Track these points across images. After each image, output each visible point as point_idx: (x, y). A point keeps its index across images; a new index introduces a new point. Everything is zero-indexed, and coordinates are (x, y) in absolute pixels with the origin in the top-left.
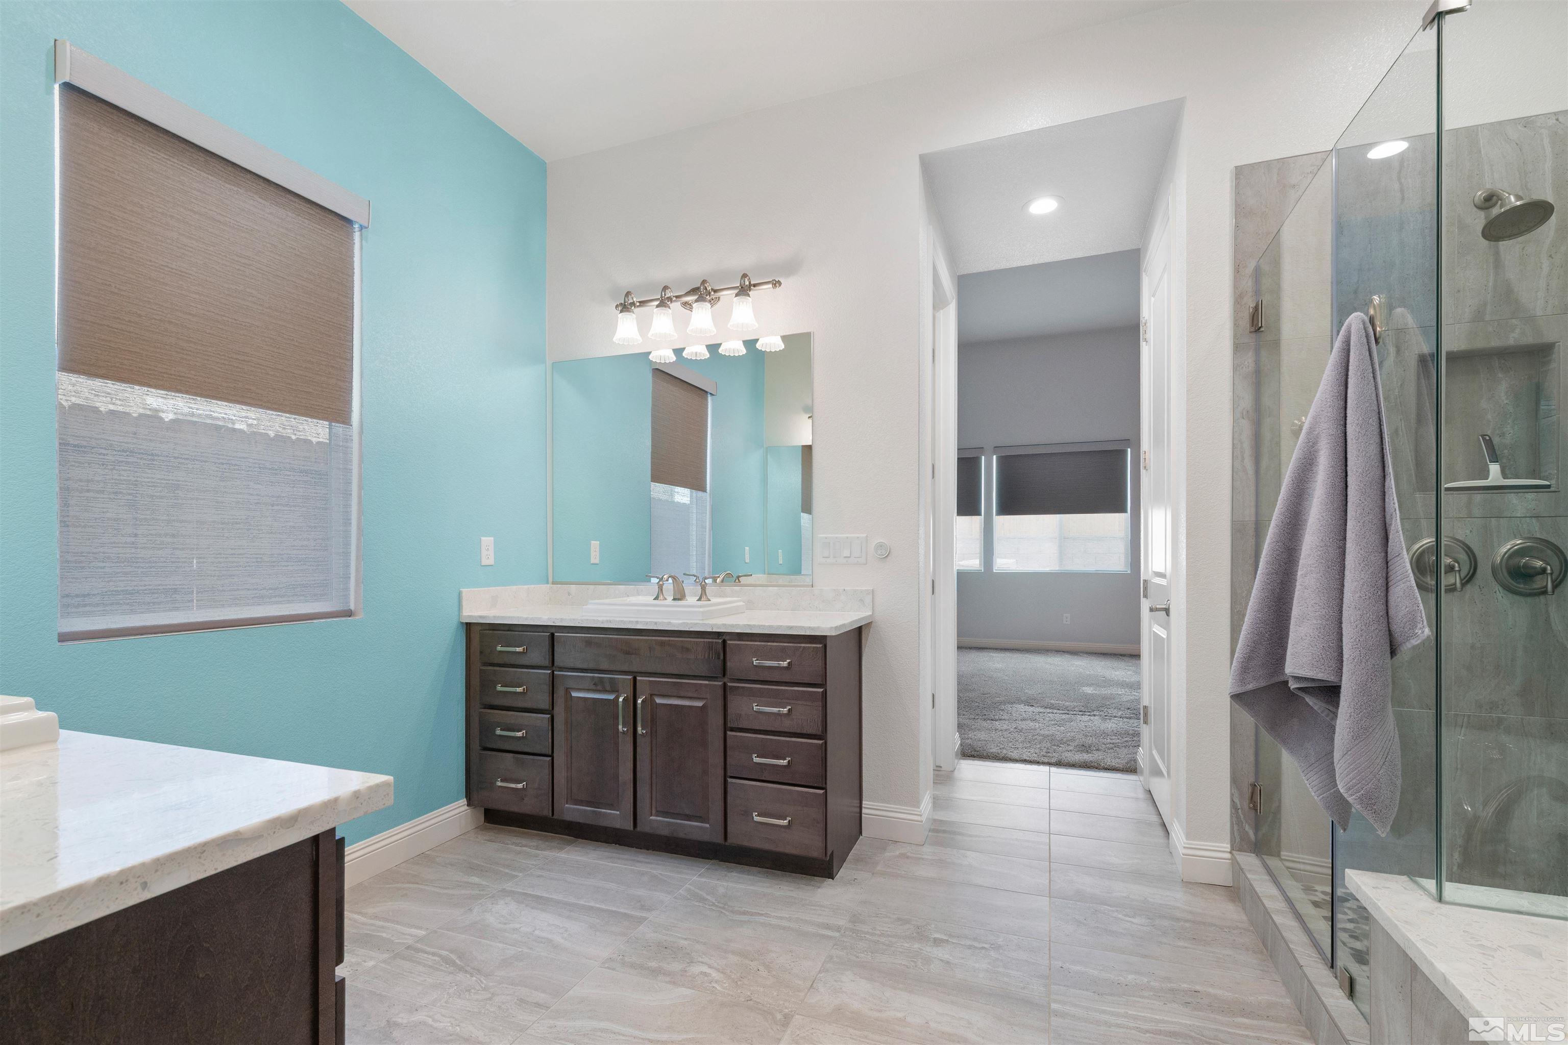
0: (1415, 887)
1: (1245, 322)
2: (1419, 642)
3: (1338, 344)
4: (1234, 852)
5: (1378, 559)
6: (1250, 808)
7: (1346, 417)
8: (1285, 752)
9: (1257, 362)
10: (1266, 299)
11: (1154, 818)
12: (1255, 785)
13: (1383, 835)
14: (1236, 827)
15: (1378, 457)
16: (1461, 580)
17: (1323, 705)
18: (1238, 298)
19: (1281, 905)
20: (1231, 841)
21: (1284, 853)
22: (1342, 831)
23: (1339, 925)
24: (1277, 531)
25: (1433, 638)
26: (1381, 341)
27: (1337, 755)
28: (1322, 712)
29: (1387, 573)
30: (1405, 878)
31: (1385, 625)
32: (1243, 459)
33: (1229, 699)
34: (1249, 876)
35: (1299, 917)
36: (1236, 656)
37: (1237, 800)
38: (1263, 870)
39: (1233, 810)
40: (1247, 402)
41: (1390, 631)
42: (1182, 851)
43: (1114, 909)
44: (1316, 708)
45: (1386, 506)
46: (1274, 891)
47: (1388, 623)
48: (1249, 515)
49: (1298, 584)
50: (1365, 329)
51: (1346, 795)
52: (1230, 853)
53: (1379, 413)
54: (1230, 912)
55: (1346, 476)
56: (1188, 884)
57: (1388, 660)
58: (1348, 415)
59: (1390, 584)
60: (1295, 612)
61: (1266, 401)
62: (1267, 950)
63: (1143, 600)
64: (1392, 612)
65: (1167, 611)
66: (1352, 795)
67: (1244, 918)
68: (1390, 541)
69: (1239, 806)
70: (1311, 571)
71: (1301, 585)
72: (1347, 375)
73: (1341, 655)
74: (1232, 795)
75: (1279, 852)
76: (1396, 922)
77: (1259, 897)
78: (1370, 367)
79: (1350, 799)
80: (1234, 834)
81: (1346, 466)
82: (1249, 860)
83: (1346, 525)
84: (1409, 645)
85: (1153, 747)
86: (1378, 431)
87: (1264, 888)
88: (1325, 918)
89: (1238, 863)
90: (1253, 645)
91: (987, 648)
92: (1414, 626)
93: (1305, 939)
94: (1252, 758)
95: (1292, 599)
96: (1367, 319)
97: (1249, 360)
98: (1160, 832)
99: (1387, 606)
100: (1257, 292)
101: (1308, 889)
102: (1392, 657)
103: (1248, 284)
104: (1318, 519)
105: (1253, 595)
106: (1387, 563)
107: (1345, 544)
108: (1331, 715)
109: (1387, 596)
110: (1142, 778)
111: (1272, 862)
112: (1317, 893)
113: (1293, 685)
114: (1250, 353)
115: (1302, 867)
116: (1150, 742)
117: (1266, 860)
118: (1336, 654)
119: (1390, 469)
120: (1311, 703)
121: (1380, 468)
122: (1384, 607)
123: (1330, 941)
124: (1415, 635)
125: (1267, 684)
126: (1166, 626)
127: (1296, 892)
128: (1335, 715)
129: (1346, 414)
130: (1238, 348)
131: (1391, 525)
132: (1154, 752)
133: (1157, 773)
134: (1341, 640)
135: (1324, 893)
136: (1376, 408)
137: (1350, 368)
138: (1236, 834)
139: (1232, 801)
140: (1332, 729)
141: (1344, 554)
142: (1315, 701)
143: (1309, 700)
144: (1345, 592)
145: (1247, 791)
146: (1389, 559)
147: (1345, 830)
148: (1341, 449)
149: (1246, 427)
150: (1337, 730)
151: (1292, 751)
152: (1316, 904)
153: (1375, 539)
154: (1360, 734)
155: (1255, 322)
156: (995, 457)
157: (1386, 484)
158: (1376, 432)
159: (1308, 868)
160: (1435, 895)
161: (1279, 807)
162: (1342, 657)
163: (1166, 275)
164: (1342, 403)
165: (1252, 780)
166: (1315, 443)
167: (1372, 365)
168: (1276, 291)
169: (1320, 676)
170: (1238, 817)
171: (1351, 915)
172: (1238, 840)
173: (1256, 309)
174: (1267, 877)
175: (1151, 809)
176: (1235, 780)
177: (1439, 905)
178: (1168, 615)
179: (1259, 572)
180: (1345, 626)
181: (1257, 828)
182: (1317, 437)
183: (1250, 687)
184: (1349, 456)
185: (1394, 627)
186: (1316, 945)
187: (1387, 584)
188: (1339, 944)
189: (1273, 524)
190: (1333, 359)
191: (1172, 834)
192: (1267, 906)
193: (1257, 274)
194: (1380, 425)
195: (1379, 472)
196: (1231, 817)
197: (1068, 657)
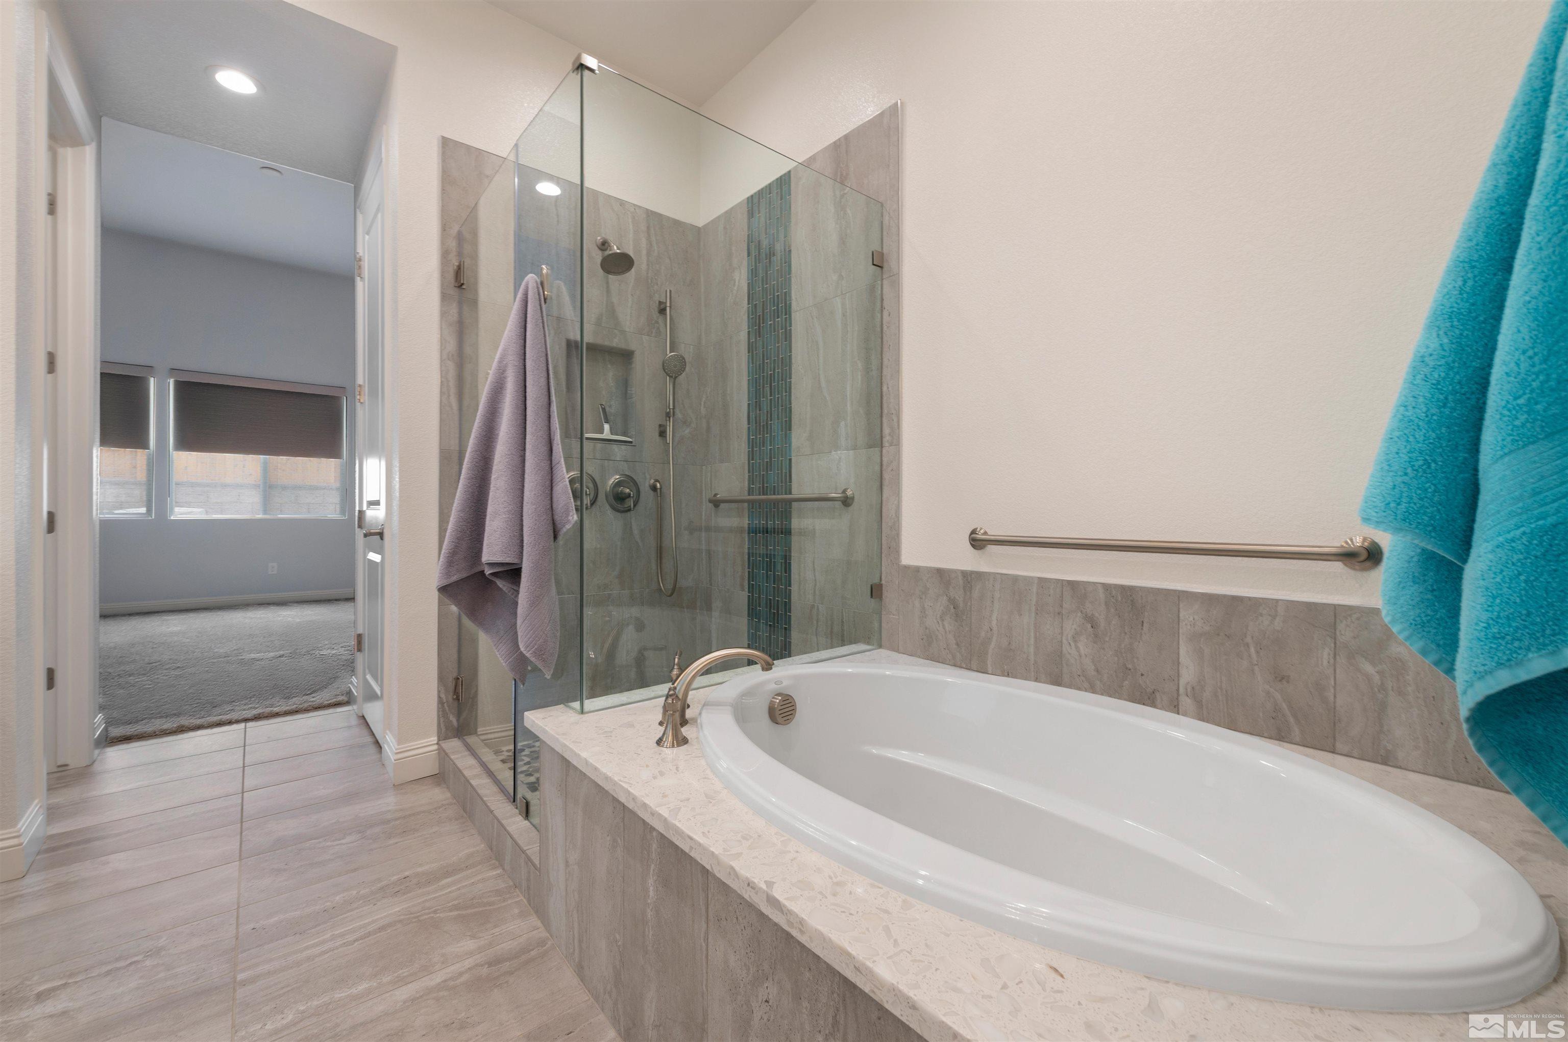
0: (568, 709)
1: (451, 276)
2: (571, 526)
3: (520, 295)
4: (440, 742)
5: (545, 464)
6: (454, 699)
7: (525, 353)
8: (483, 634)
9: (460, 313)
10: (467, 262)
11: (369, 739)
12: (458, 679)
13: (549, 677)
14: (442, 720)
15: (546, 388)
16: (591, 501)
17: (510, 585)
18: (445, 254)
19: (478, 770)
20: (438, 733)
21: (480, 730)
22: (522, 686)
23: (519, 770)
24: (476, 442)
25: (579, 522)
26: (548, 301)
27: (519, 622)
28: (509, 592)
29: (552, 477)
30: (562, 706)
31: (550, 516)
32: (449, 396)
33: (437, 593)
34: (452, 757)
35: (490, 774)
36: (442, 552)
37: (443, 696)
38: (464, 749)
39: (440, 705)
40: (452, 346)
41: (553, 520)
42: (392, 758)
43: (321, 840)
44: (504, 589)
45: (551, 425)
46: (472, 761)
47: (553, 514)
48: (454, 444)
49: (491, 486)
50: (538, 288)
51: (524, 652)
52: (437, 744)
53: (547, 355)
54: (438, 794)
55: (525, 400)
56: (399, 787)
57: (552, 543)
58: (527, 352)
59: (554, 484)
60: (490, 509)
61: (468, 350)
62: (466, 813)
63: (357, 530)
64: (554, 506)
65: (381, 535)
66: (529, 652)
67: (448, 795)
68: (554, 452)
69: (445, 701)
70: (502, 474)
71: (495, 487)
72: (526, 321)
73: (522, 541)
74: (439, 692)
75: (476, 730)
76: (557, 736)
77: (460, 771)
78: (541, 318)
79: (528, 655)
80: (440, 726)
81: (525, 392)
82: (453, 745)
83: (525, 439)
84: (564, 530)
85: (367, 671)
86: (546, 368)
87: (465, 763)
88: (510, 768)
89: (444, 751)
90: (457, 541)
91: (158, 612)
92: (568, 515)
93: (495, 789)
94: (455, 656)
95: (487, 500)
96: (539, 281)
97: (454, 310)
98: (373, 749)
99: (552, 502)
100: (460, 254)
101: (497, 752)
102: (555, 541)
103: (452, 244)
104: (507, 432)
105: (457, 497)
106: (552, 469)
107: (525, 454)
108: (515, 593)
109: (551, 494)
110: (355, 707)
111: (471, 740)
112: (503, 753)
113: (488, 572)
114: (455, 305)
115: (492, 736)
116: (364, 667)
117: (467, 740)
118: (519, 541)
119: (553, 398)
120: (501, 586)
121: (547, 397)
122: (549, 502)
123: (513, 783)
124: (568, 521)
125: (468, 575)
126: (379, 551)
127: (488, 756)
128: (518, 592)
129: (525, 351)
130: (444, 297)
131: (554, 440)
132: (369, 677)
133: (372, 696)
134: (522, 530)
135: (508, 751)
136: (544, 350)
137: (528, 315)
138: (442, 725)
139: (439, 697)
140: (516, 604)
141: (524, 462)
142: (504, 583)
143: (500, 583)
144: (525, 491)
145: (451, 685)
146: (553, 465)
147: (523, 685)
148: (522, 378)
149: (451, 366)
150: (519, 604)
151: (487, 630)
152: (503, 761)
153: (544, 449)
154: (535, 602)
155: (459, 279)
156: (172, 382)
157: (551, 409)
158: (545, 369)
159: (496, 735)
160: (580, 711)
161: (476, 691)
162: (523, 543)
163: (379, 215)
164: (523, 342)
165: (455, 675)
166: (504, 371)
167: (542, 317)
168: (475, 257)
169: (508, 560)
170: (444, 711)
171: (527, 759)
172: (444, 730)
173: (459, 267)
174: (467, 753)
175: (365, 732)
176: (441, 679)
177: (582, 716)
178: (382, 538)
179: (462, 477)
180: (524, 518)
181: (459, 715)
182: (506, 366)
183: (455, 578)
184: (528, 384)
185: (556, 517)
186: (502, 790)
187: (552, 485)
188: (519, 782)
189: (473, 436)
190: (517, 306)
191: (385, 747)
192: (466, 775)
193: (460, 238)
194: (547, 364)
195: (546, 400)
196: (438, 711)
197: (273, 608)
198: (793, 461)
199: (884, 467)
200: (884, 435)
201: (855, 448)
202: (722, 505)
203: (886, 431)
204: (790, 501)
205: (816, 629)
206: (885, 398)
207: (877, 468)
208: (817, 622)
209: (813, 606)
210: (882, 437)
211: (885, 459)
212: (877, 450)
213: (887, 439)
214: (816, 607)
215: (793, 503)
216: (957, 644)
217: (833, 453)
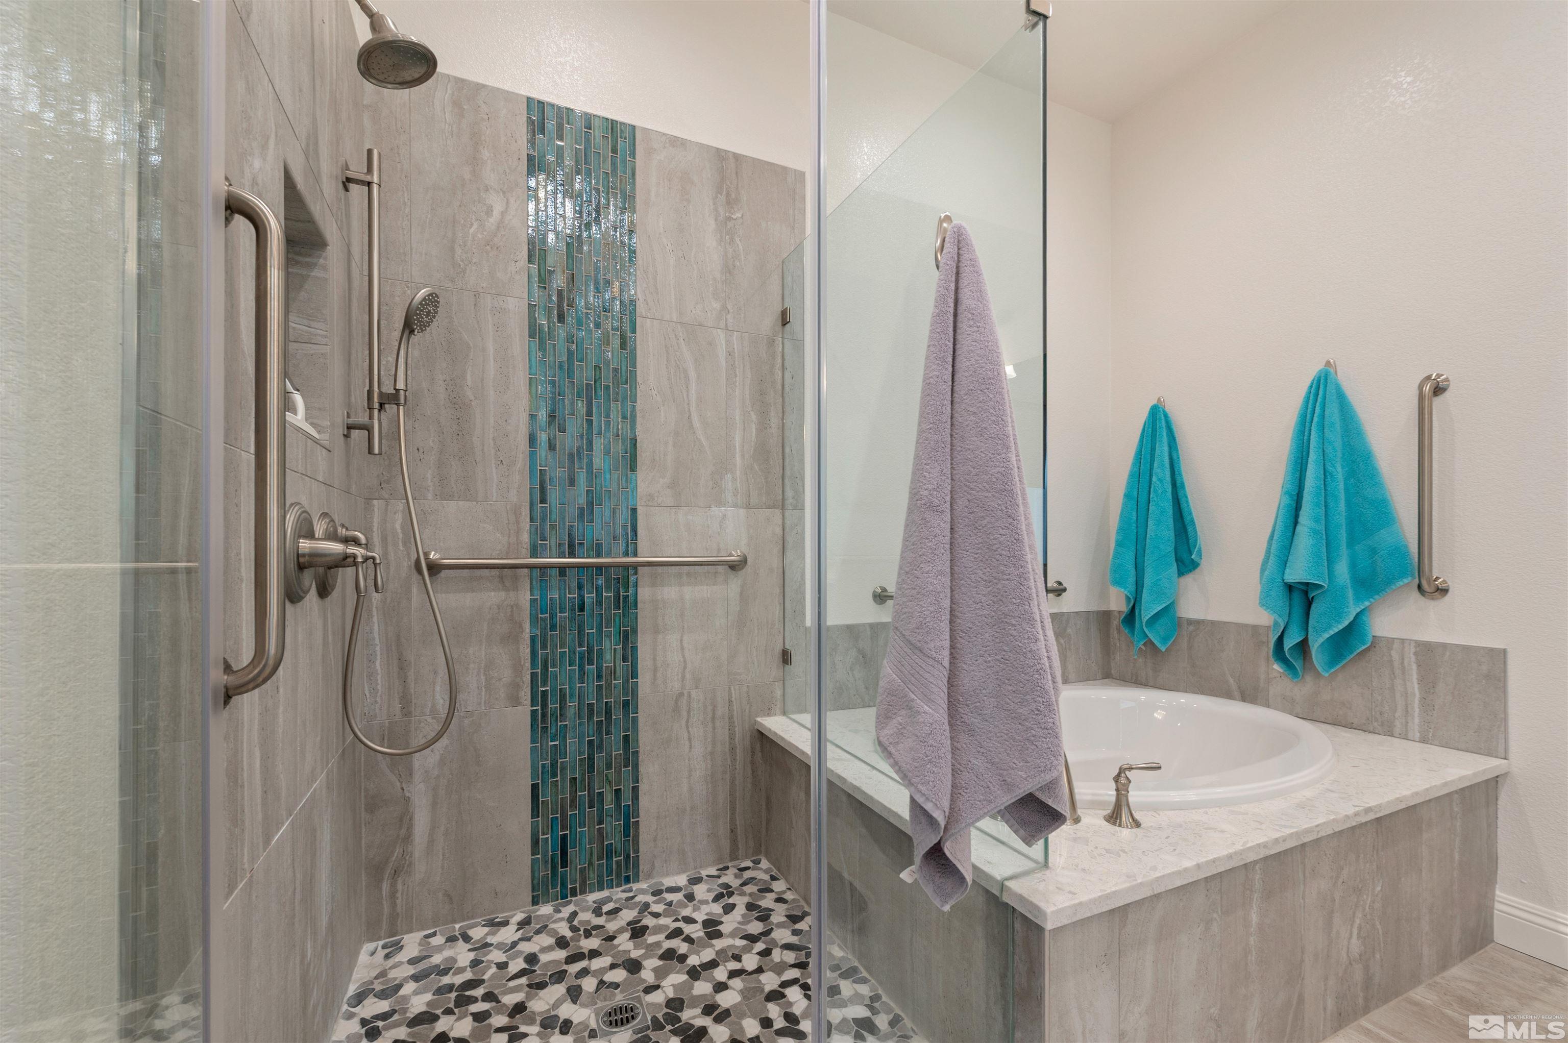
198: (640, 511)
199: (787, 530)
200: (786, 497)
201: (748, 506)
202: (444, 573)
203: (789, 493)
204: (635, 567)
205: (687, 722)
206: (787, 461)
207: (779, 531)
208: (689, 712)
209: (681, 694)
210: (783, 499)
211: (788, 522)
212: (778, 512)
213: (790, 501)
214: (686, 694)
215: (639, 568)
216: (866, 688)
217: (713, 508)
